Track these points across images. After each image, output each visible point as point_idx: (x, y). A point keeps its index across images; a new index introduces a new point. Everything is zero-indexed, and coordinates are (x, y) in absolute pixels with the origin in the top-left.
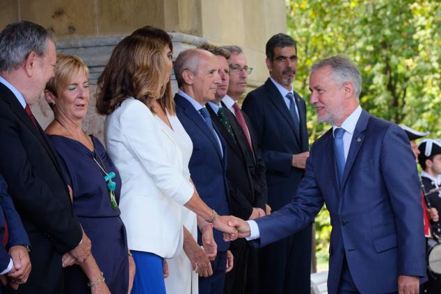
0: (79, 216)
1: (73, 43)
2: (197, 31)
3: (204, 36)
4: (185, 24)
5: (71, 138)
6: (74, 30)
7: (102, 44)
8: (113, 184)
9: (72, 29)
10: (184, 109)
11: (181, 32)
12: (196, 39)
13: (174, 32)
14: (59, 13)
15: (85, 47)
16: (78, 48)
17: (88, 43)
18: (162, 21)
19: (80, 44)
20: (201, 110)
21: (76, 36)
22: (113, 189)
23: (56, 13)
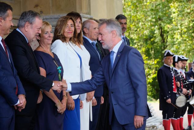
2: (89, 13)
3: (92, 15)
4: (84, 10)
6: (42, 12)
7: (53, 18)
8: (60, 71)
11: (83, 13)
12: (89, 16)
14: (37, 6)
15: (46, 19)
17: (47, 17)
18: (76, 9)
20: (92, 43)
21: (43, 15)
22: (60, 73)
23: (35, 6)
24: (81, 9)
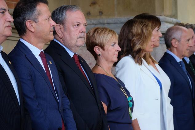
0: (108, 122)
1: (101, 21)
2: (175, 16)
3: (179, 19)
4: (168, 11)
5: (107, 75)
7: (118, 22)
8: (131, 103)
9: (101, 13)
10: (171, 61)
11: (165, 16)
12: (174, 20)
13: (161, 16)
14: (94, 3)
15: (108, 24)
16: (104, 24)
17: (110, 21)
18: (154, 9)
19: (105, 22)
20: (180, 62)
21: (103, 17)
22: (131, 107)
23: (92, 3)
24: (163, 9)
